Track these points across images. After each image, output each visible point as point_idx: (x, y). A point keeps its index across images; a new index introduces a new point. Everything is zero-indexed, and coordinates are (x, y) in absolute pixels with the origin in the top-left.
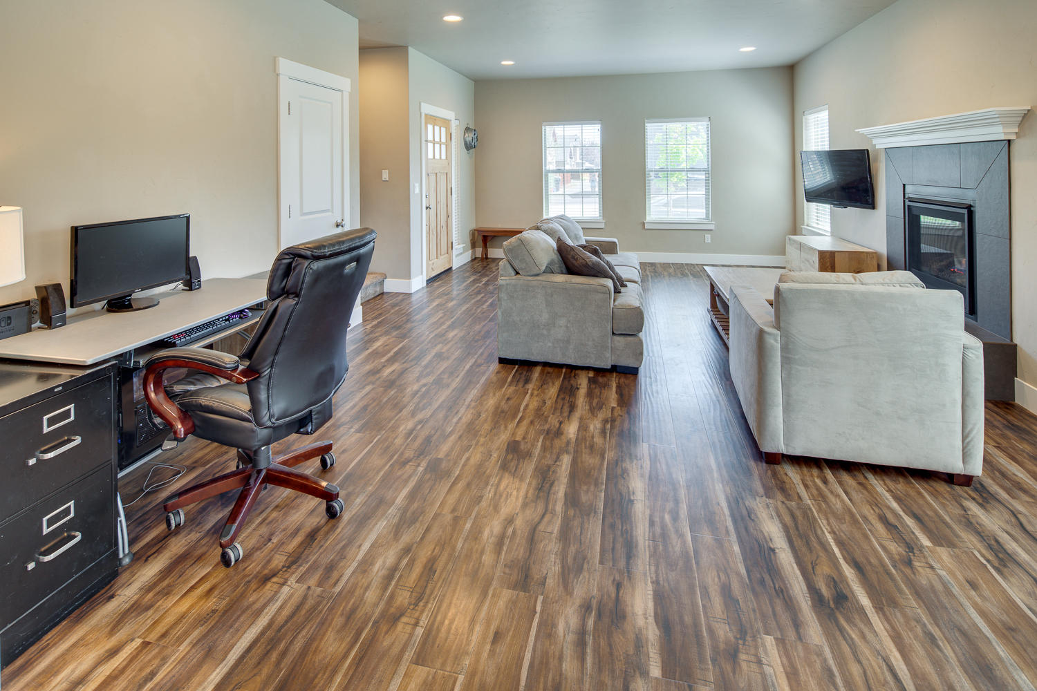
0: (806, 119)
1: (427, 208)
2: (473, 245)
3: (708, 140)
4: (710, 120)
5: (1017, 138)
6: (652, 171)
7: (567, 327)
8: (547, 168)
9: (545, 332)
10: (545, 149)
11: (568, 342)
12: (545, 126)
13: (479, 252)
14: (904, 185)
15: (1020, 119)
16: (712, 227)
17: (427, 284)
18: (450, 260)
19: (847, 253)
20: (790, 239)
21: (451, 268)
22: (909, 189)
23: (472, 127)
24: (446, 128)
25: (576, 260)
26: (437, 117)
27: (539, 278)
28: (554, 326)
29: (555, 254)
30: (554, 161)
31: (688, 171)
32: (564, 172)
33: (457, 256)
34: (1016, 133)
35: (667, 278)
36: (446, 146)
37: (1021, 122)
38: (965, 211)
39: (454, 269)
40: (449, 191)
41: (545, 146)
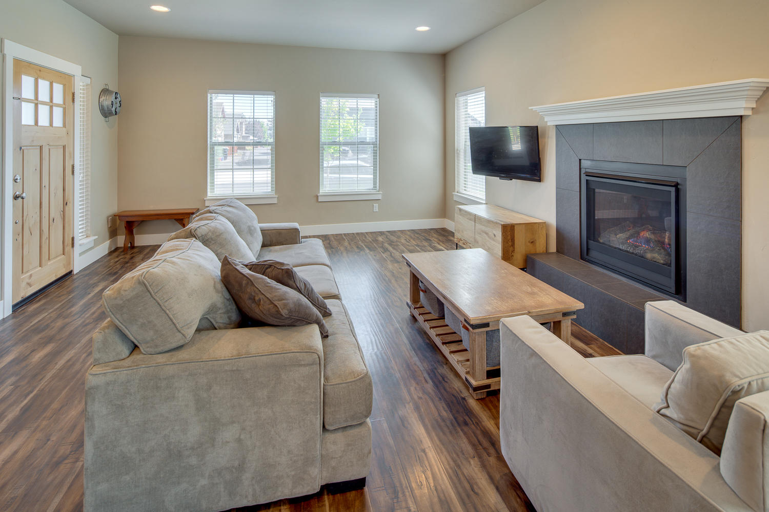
0: (458, 100)
1: (16, 197)
2: (113, 233)
3: (376, 116)
4: (379, 98)
5: (753, 113)
6: (326, 144)
7: (239, 440)
8: (214, 140)
9: (194, 461)
10: (211, 120)
11: (241, 468)
12: (211, 93)
13: (121, 240)
14: (580, 160)
15: (761, 93)
16: (379, 197)
17: (14, 311)
18: (69, 261)
19: (524, 226)
20: (460, 210)
21: (71, 272)
22: (585, 164)
23: (113, 87)
24: (64, 85)
25: (258, 303)
26: (43, 67)
27: (183, 355)
28: (213, 446)
29: (217, 291)
30: (223, 134)
31: (358, 144)
32: (233, 145)
33: (81, 254)
34: (753, 109)
35: (345, 254)
36: (64, 109)
37: (761, 97)
38: (673, 189)
39: (75, 272)
40: (68, 171)
41: (211, 116)
